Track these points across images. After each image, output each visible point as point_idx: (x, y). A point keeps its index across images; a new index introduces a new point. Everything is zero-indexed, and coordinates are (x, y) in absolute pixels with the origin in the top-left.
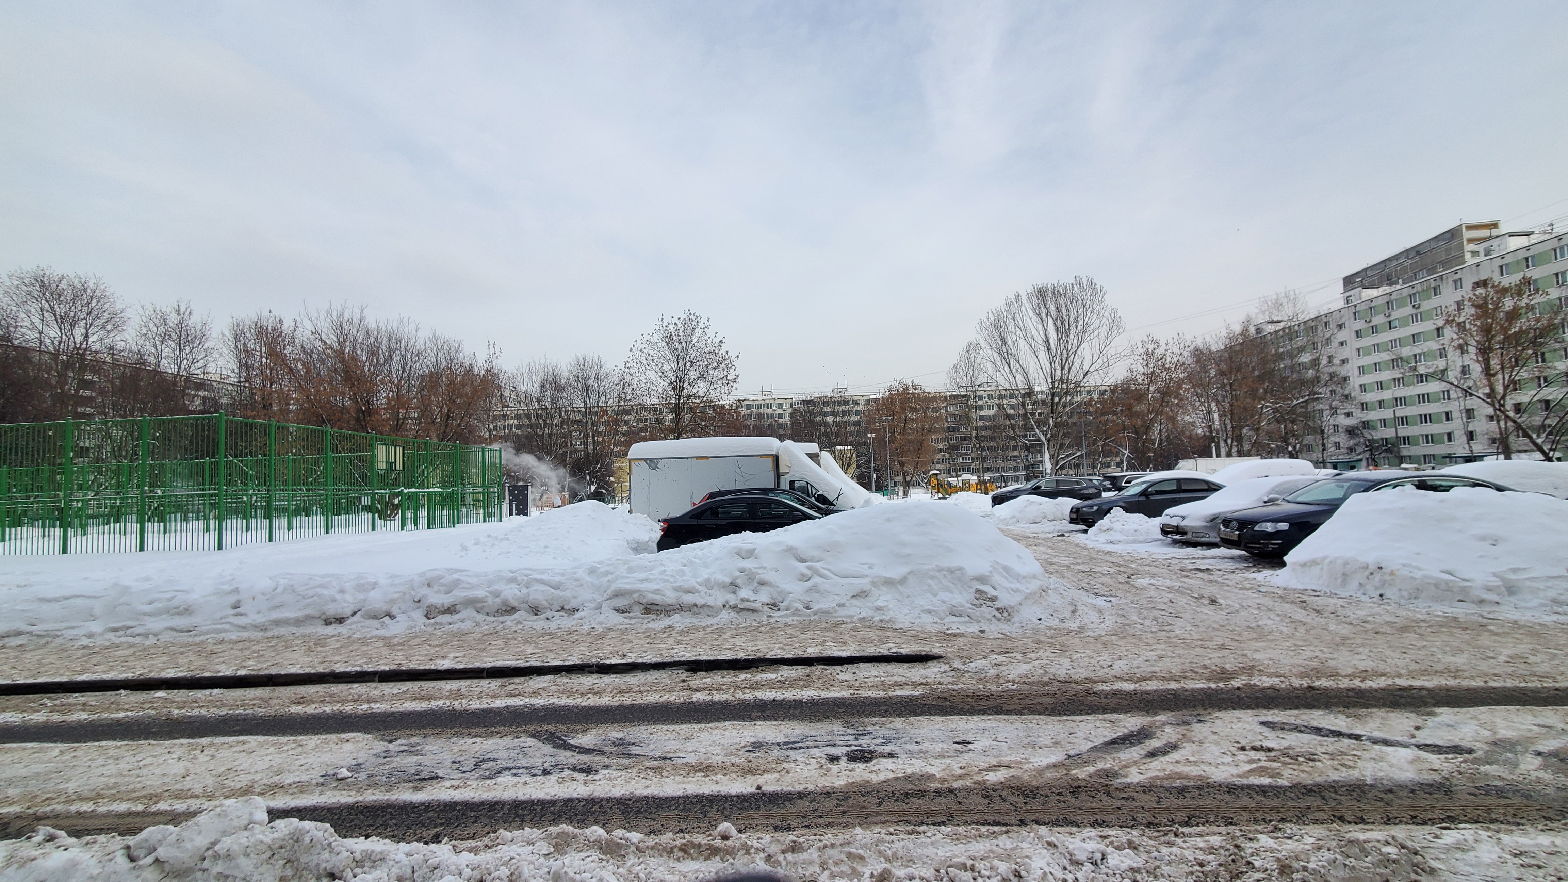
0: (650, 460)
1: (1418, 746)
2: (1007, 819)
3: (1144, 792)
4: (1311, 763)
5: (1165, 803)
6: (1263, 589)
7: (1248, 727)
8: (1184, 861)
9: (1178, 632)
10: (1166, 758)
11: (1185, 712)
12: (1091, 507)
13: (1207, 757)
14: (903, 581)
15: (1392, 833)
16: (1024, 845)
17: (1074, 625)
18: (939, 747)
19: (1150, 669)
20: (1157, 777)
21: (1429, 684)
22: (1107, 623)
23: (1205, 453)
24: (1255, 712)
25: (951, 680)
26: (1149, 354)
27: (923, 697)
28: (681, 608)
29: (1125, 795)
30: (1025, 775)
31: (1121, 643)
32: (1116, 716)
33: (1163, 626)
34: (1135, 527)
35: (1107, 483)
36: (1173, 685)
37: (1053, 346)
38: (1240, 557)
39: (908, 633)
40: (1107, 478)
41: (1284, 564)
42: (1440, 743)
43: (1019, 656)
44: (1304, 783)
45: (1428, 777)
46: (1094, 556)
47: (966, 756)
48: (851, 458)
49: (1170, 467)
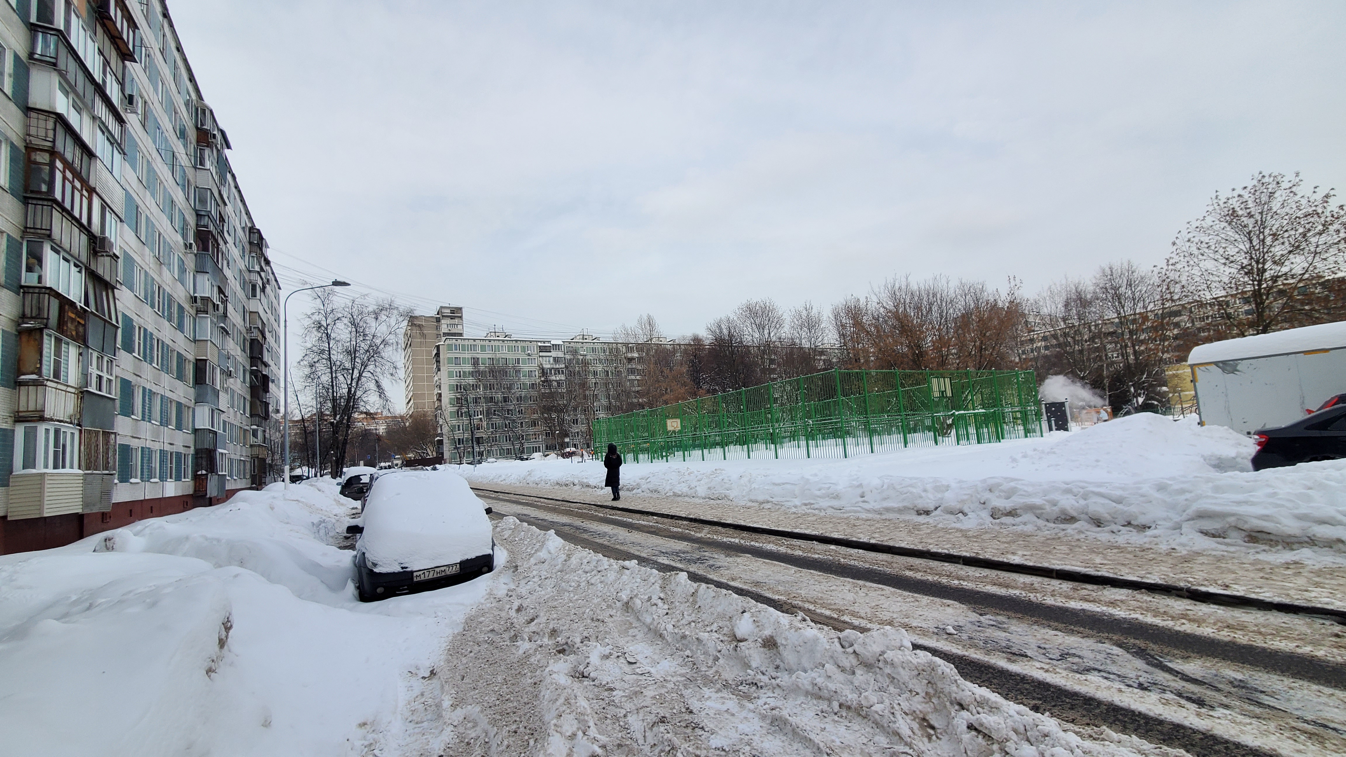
0: (1222, 362)
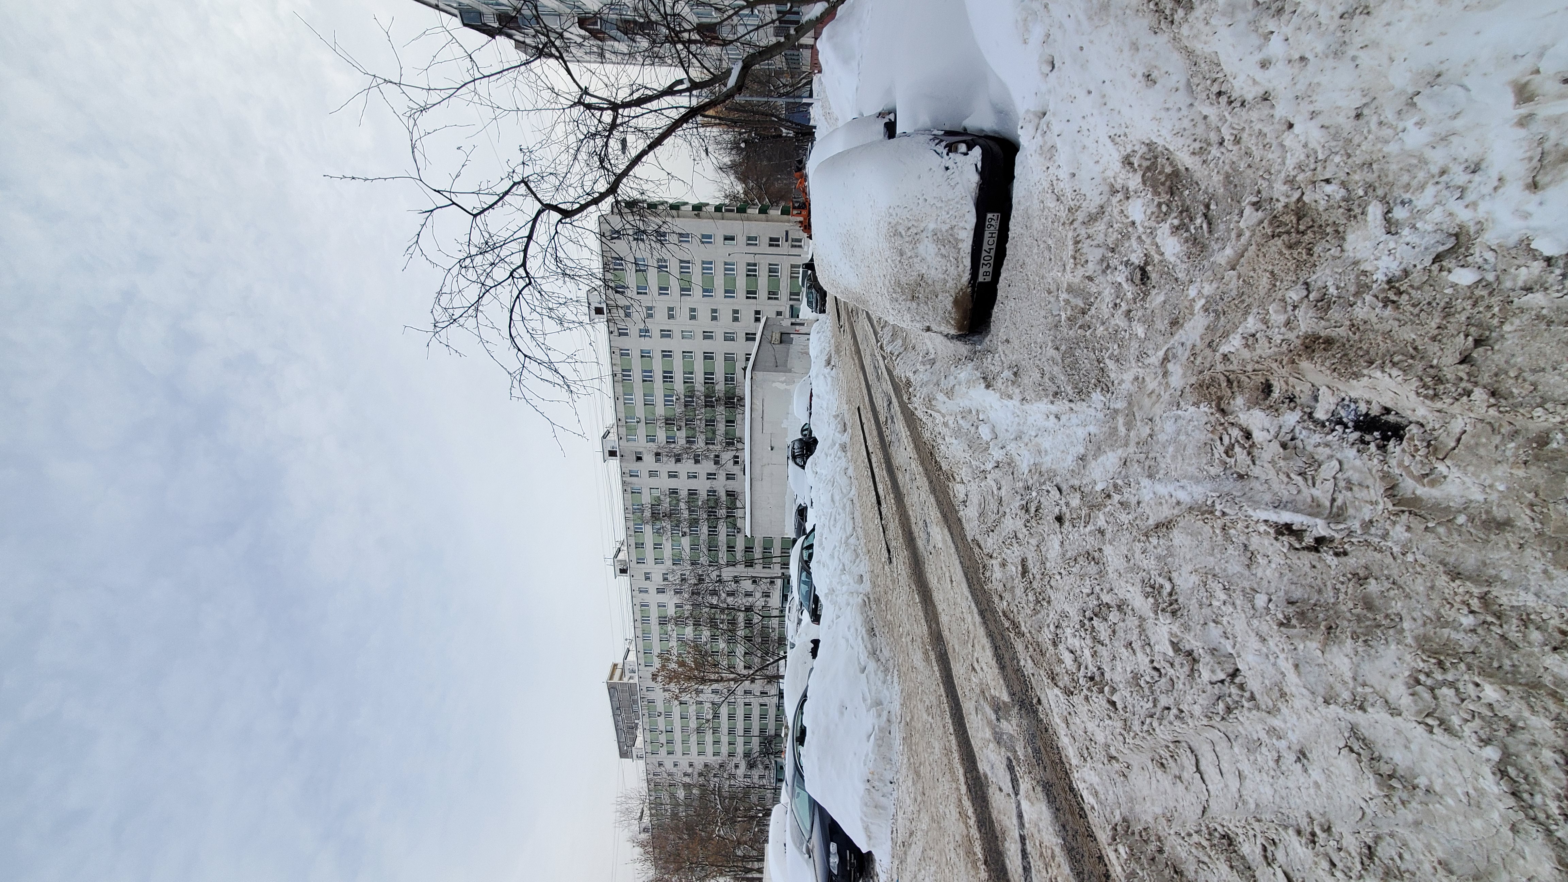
6: (895, 877)
15: (1104, 841)
21: (961, 771)
41: (870, 853)
42: (1008, 778)
45: (1041, 795)
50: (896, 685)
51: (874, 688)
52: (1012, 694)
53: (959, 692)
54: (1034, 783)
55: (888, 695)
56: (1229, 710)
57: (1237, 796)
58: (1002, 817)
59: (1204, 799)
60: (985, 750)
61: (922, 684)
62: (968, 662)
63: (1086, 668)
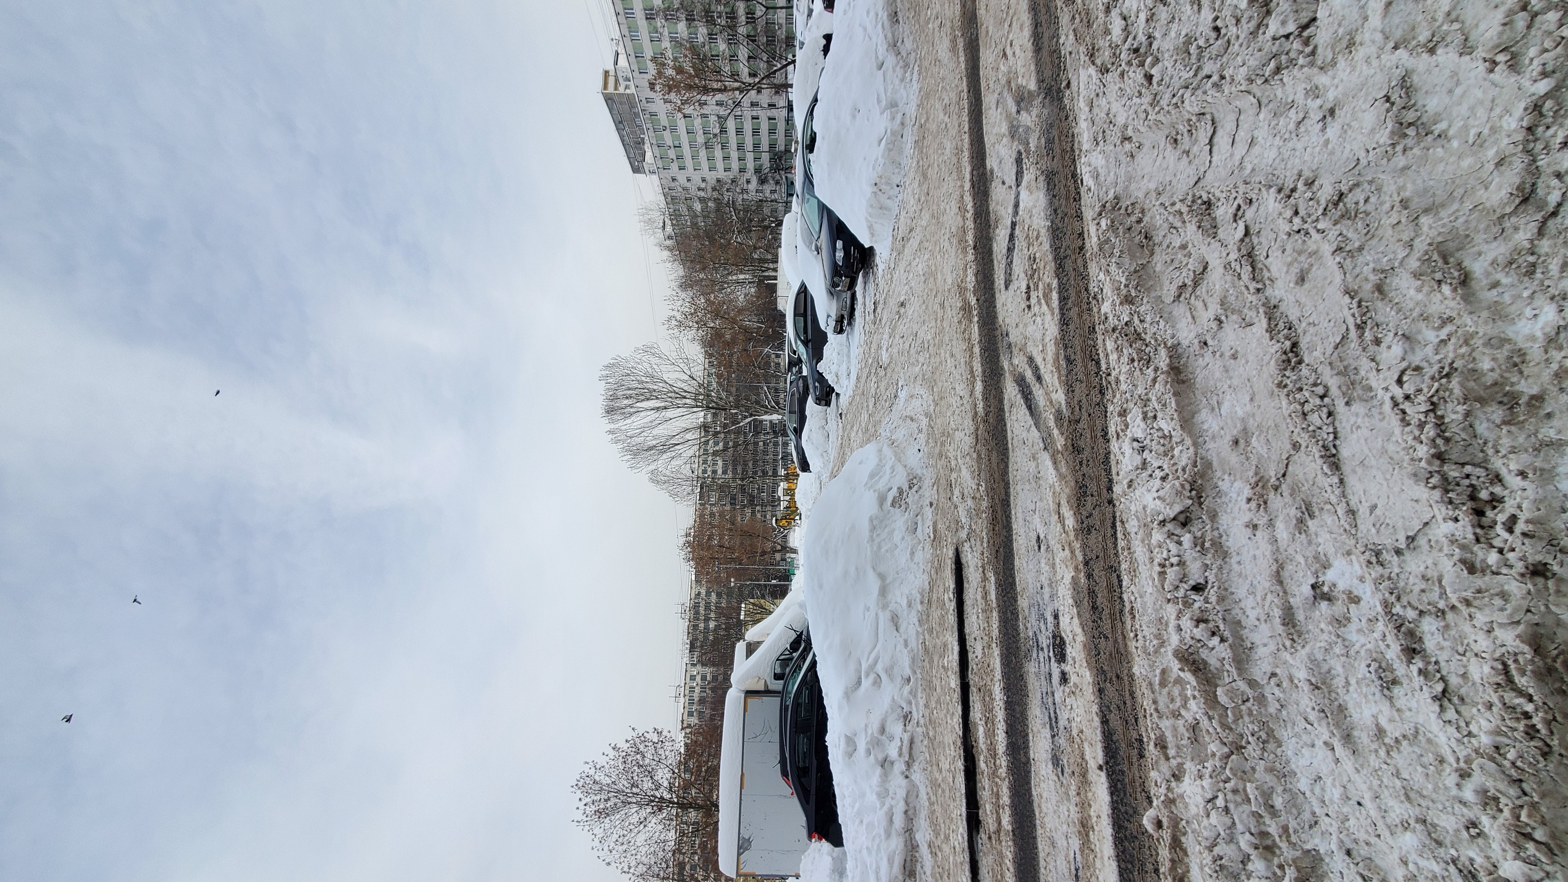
0: (739, 848)
1: (1018, 186)
2: (1109, 516)
3: (1073, 391)
4: (1038, 260)
5: (1081, 376)
6: (892, 266)
7: (1010, 300)
8: (1131, 373)
9: (929, 337)
10: (1041, 367)
11: (999, 345)
12: (815, 387)
13: (1039, 336)
14: (882, 577)
15: (1090, 218)
16: (1133, 508)
17: (924, 422)
18: (1045, 568)
19: (963, 366)
20: (1059, 378)
21: (968, 169)
22: (921, 392)
23: (773, 289)
24: (997, 291)
25: (978, 543)
26: (680, 324)
27: (996, 573)
28: (909, 831)
29: (1077, 408)
30: (1065, 492)
31: (940, 384)
32: (1006, 402)
33: (924, 348)
34: (835, 354)
35: (794, 370)
36: (977, 350)
37: (663, 404)
38: (864, 277)
39: (934, 577)
40: (790, 369)
41: (871, 249)
42: (1014, 171)
43: (954, 475)
44: (1054, 268)
45: (1042, 183)
46: (860, 392)
47: (1052, 543)
48: (754, 604)
49: (783, 316)
50: (914, 82)
51: (890, 87)
52: (1041, 81)
53: (983, 85)
54: (1039, 173)
55: (905, 95)
56: (1278, 70)
57: (1237, 164)
58: (999, 207)
59: (1203, 170)
60: (997, 146)
61: (943, 79)
62: (1000, 47)
63: (1134, 39)
